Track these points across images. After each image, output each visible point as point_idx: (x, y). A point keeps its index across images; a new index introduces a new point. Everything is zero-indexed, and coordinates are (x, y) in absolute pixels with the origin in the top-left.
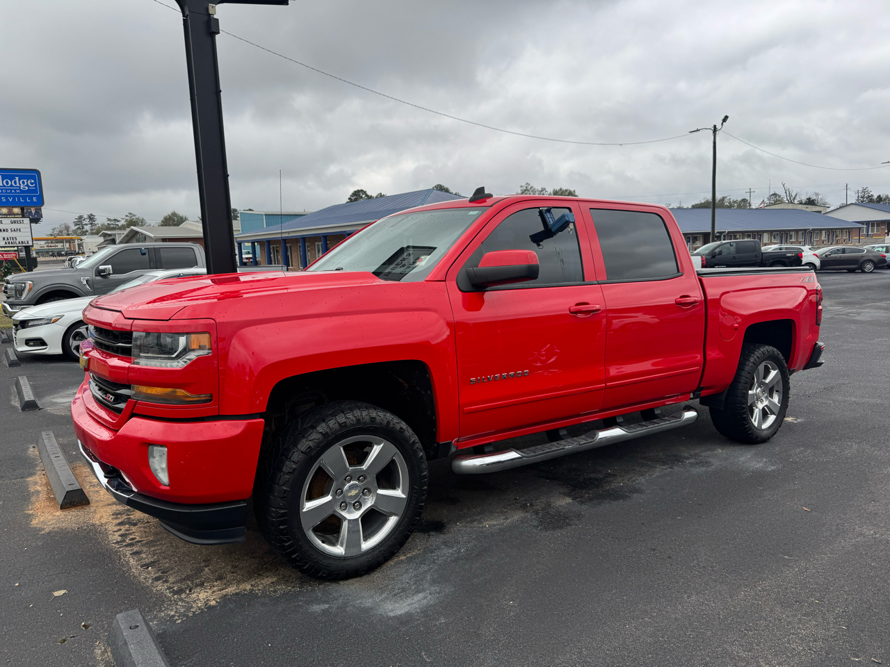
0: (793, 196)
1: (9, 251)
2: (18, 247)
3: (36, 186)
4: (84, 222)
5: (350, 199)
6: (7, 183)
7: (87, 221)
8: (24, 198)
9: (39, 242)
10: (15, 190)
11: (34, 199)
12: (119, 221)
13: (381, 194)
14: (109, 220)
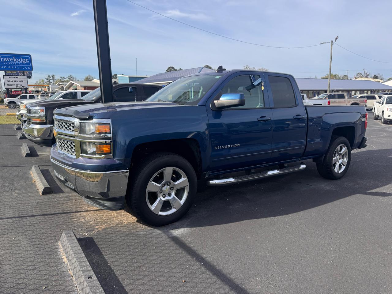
0: (368, 74)
1: (18, 90)
2: (22, 89)
3: (29, 62)
4: (50, 79)
5: (167, 71)
6: (17, 60)
7: (51, 78)
8: (24, 67)
9: (31, 87)
10: (20, 63)
11: (29, 68)
12: (65, 78)
13: (181, 69)
14: (61, 78)
